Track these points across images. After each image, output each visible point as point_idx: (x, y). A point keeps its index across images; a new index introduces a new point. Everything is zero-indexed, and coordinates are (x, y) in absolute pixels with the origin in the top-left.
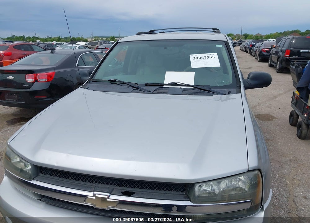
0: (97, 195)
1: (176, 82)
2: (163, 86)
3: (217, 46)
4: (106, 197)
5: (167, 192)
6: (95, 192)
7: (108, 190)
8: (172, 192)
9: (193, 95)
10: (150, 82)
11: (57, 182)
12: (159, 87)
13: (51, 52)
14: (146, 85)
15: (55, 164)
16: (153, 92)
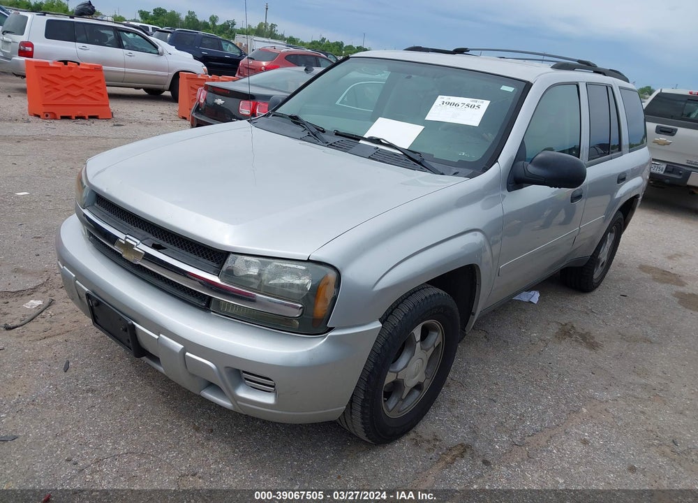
0: (127, 240)
1: (379, 137)
2: (359, 140)
3: (504, 88)
4: (135, 244)
5: (201, 259)
6: (128, 236)
7: (140, 237)
8: (205, 261)
9: (376, 160)
10: (343, 130)
11: (103, 215)
12: (344, 139)
13: (305, 70)
14: (337, 134)
15: (105, 191)
16: (331, 145)
